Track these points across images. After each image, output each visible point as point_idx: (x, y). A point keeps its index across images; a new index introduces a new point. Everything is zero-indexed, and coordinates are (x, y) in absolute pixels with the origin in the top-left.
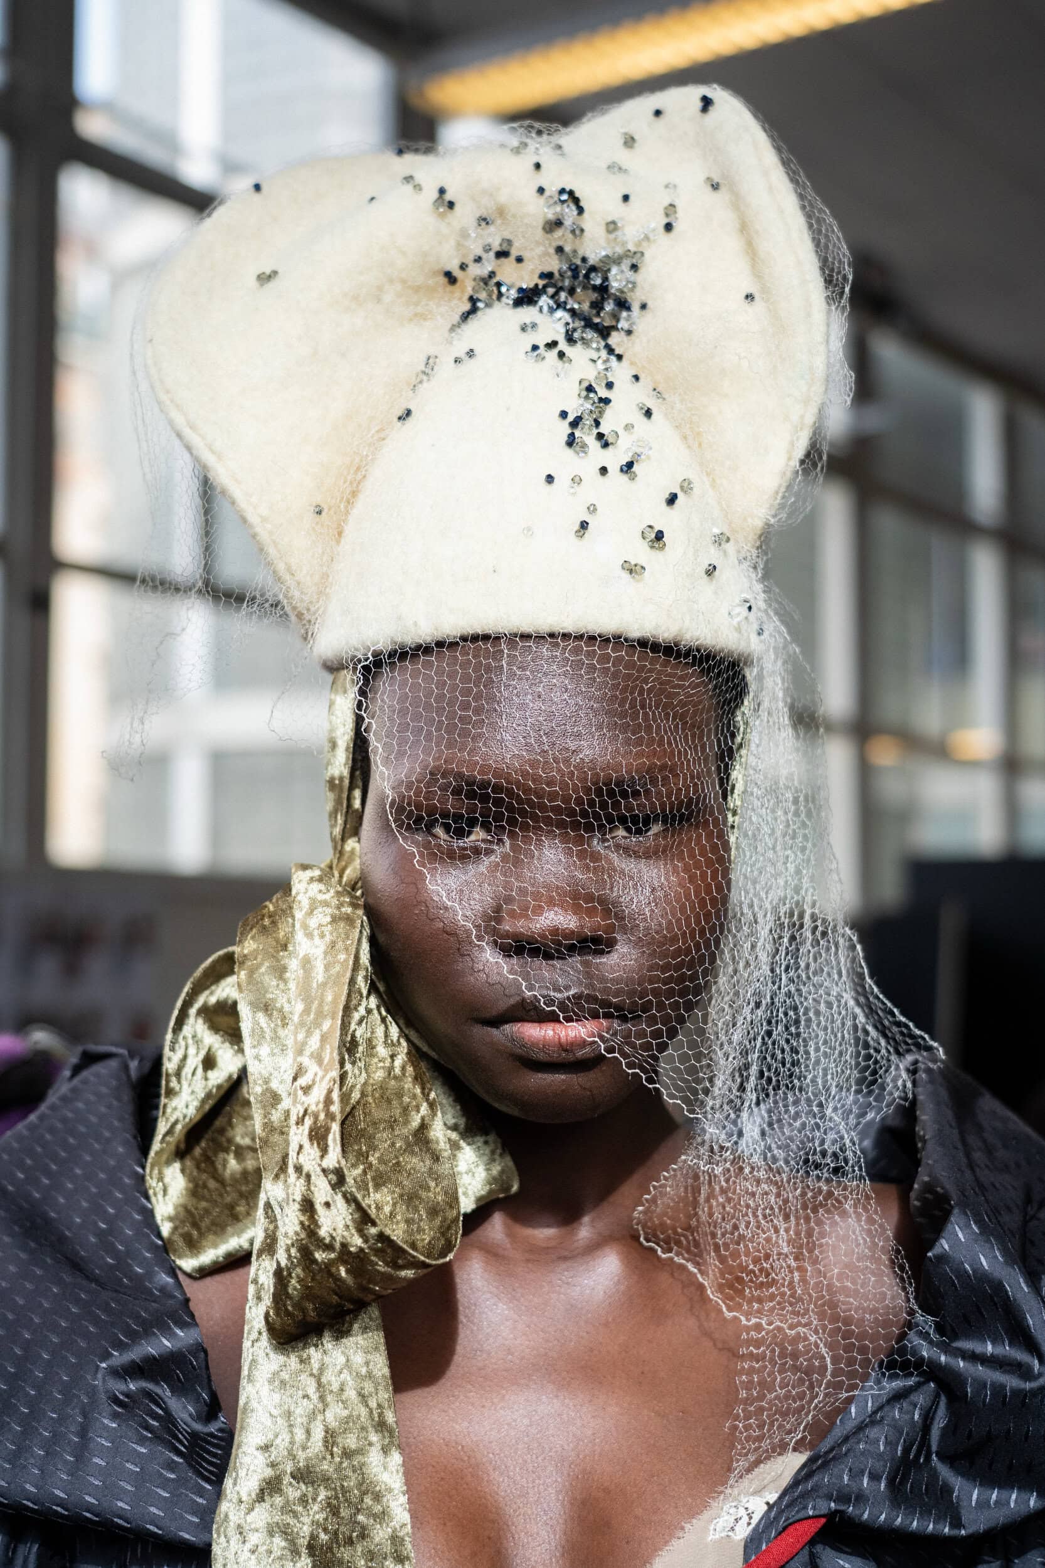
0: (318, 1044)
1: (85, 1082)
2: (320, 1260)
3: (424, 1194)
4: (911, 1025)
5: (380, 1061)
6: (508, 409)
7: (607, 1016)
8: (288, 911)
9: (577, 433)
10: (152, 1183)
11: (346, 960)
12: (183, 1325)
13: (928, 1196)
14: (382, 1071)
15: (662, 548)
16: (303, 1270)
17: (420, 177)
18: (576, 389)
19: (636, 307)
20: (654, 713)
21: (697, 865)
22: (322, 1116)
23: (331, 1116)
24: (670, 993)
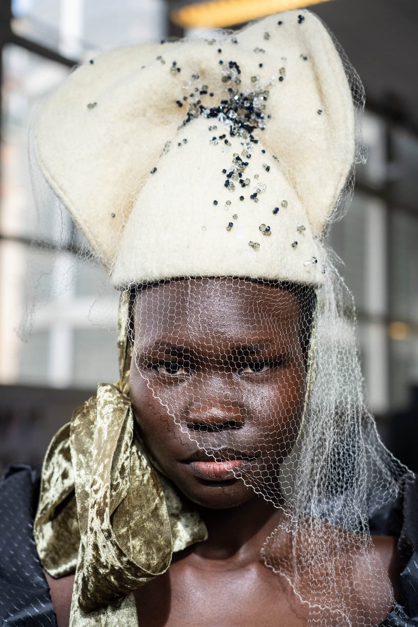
0: (102, 470)
1: (10, 482)
2: (102, 573)
3: (155, 541)
4: (399, 461)
5: (137, 477)
6: (199, 169)
7: (239, 459)
8: (94, 407)
9: (230, 180)
10: (36, 533)
11: (118, 430)
12: (45, 602)
13: (404, 545)
14: (138, 482)
15: (270, 235)
16: (94, 578)
17: (165, 57)
18: (232, 158)
19: (266, 117)
20: (262, 314)
21: (284, 387)
22: (102, 504)
23: (106, 504)
24: (269, 449)
